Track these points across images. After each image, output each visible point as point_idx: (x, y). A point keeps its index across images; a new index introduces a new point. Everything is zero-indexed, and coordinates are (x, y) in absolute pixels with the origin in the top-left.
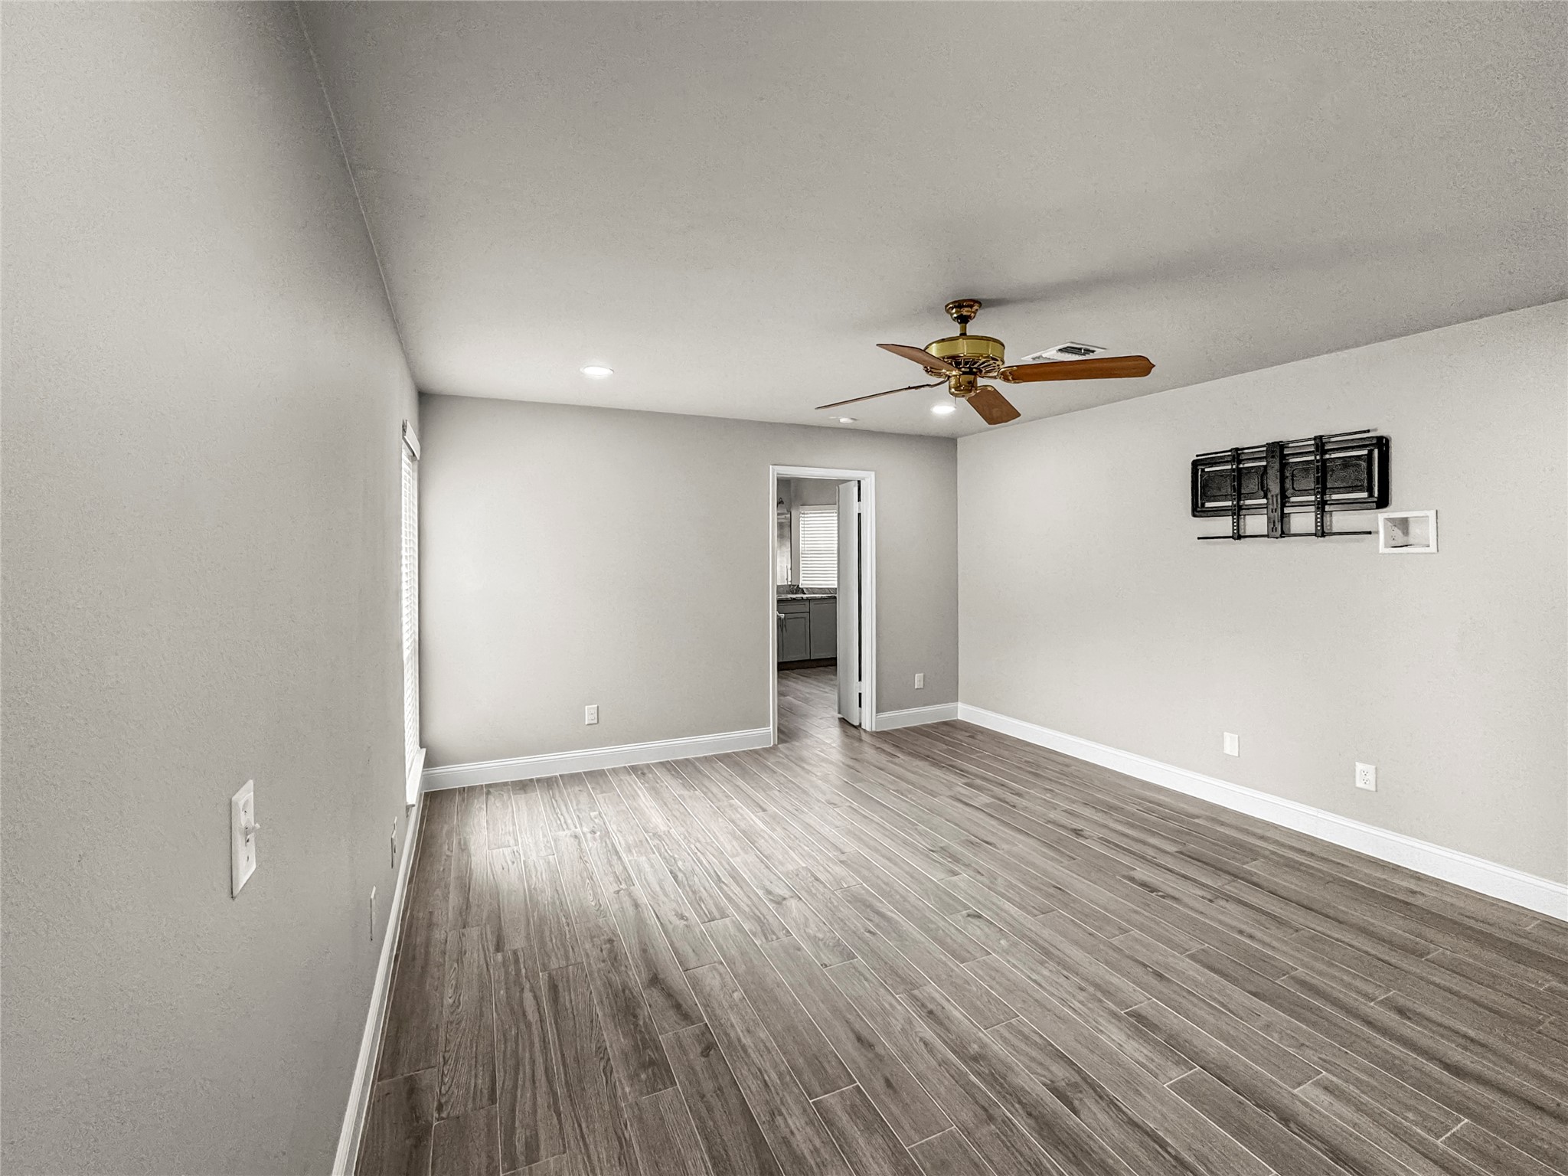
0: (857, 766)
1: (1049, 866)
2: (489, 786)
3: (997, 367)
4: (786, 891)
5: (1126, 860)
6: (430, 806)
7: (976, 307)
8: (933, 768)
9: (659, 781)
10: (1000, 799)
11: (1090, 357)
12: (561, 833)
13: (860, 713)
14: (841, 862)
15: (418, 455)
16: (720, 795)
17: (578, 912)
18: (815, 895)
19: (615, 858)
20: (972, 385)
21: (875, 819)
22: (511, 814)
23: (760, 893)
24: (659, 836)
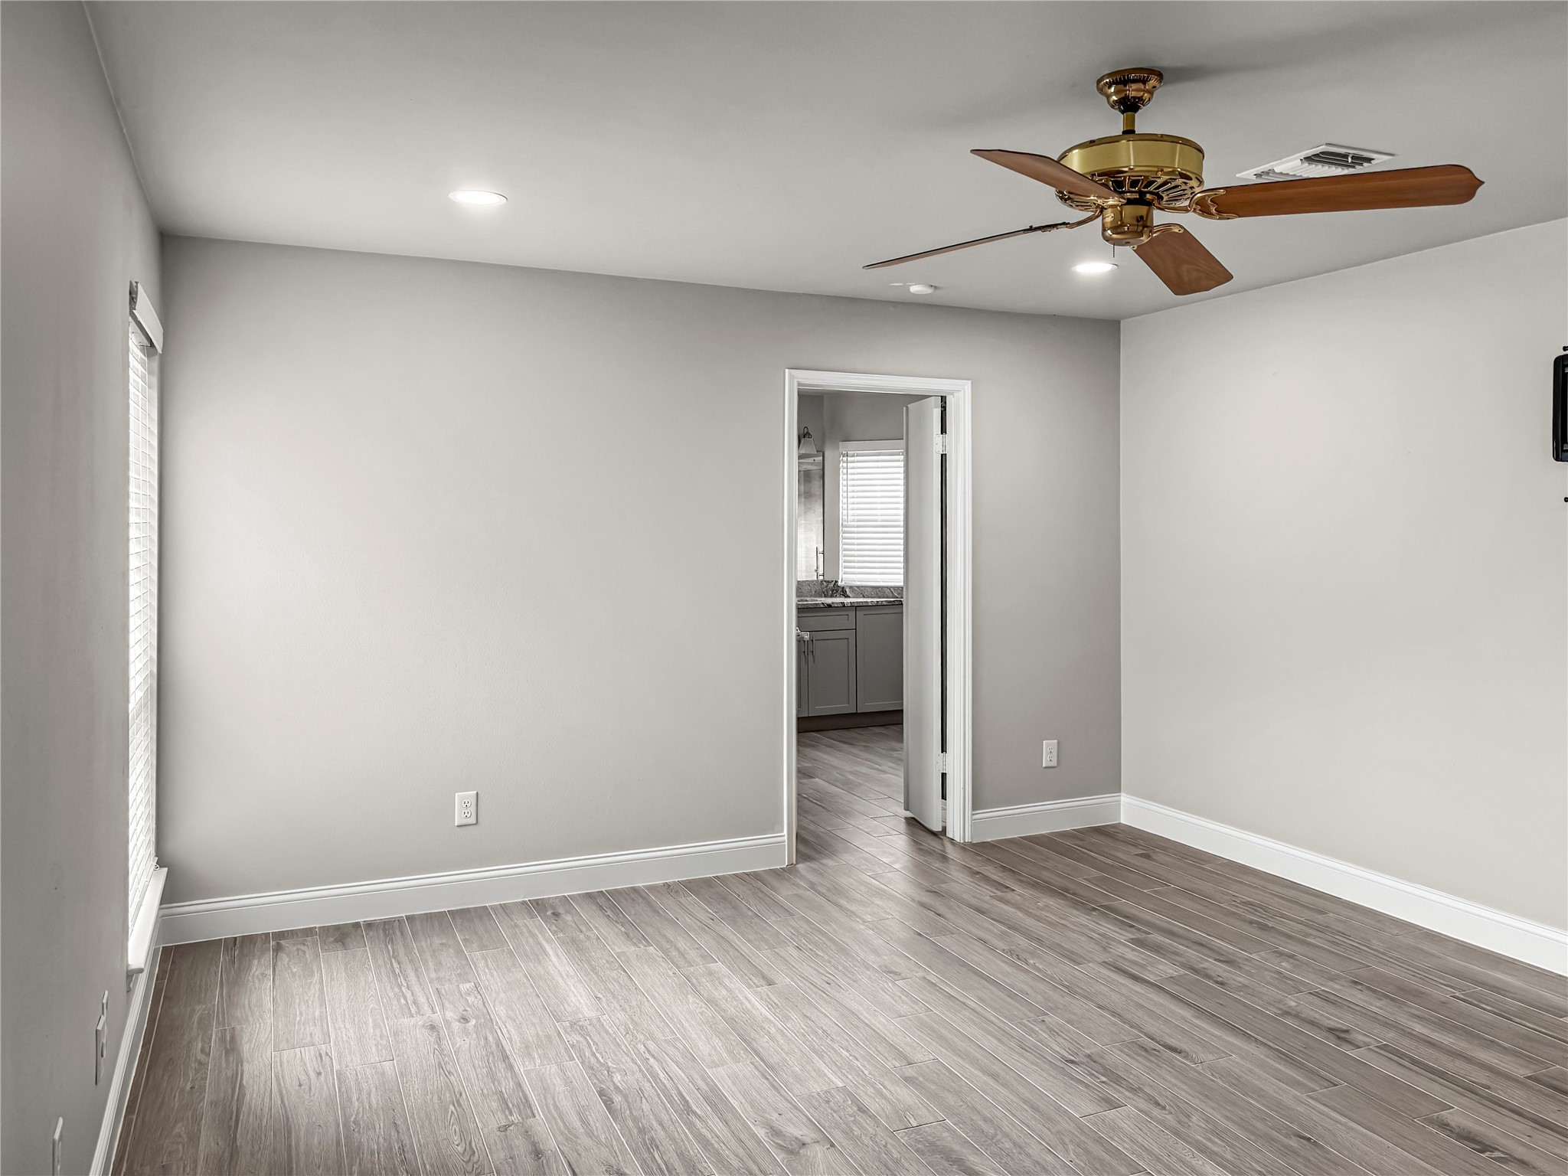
0: (937, 904)
1: (1289, 1095)
2: (280, 936)
3: (1189, 192)
4: (805, 1131)
5: (1436, 1090)
6: (172, 971)
7: (1152, 82)
8: (1075, 912)
9: (584, 929)
10: (1196, 971)
11: (1366, 168)
12: (406, 1021)
13: (944, 809)
14: (906, 1079)
15: (159, 346)
16: (692, 954)
17: (432, 1166)
18: (859, 1138)
19: (502, 1066)
20: (1143, 224)
21: (969, 1002)
22: (317, 987)
23: (761, 1133)
24: (581, 1027)
